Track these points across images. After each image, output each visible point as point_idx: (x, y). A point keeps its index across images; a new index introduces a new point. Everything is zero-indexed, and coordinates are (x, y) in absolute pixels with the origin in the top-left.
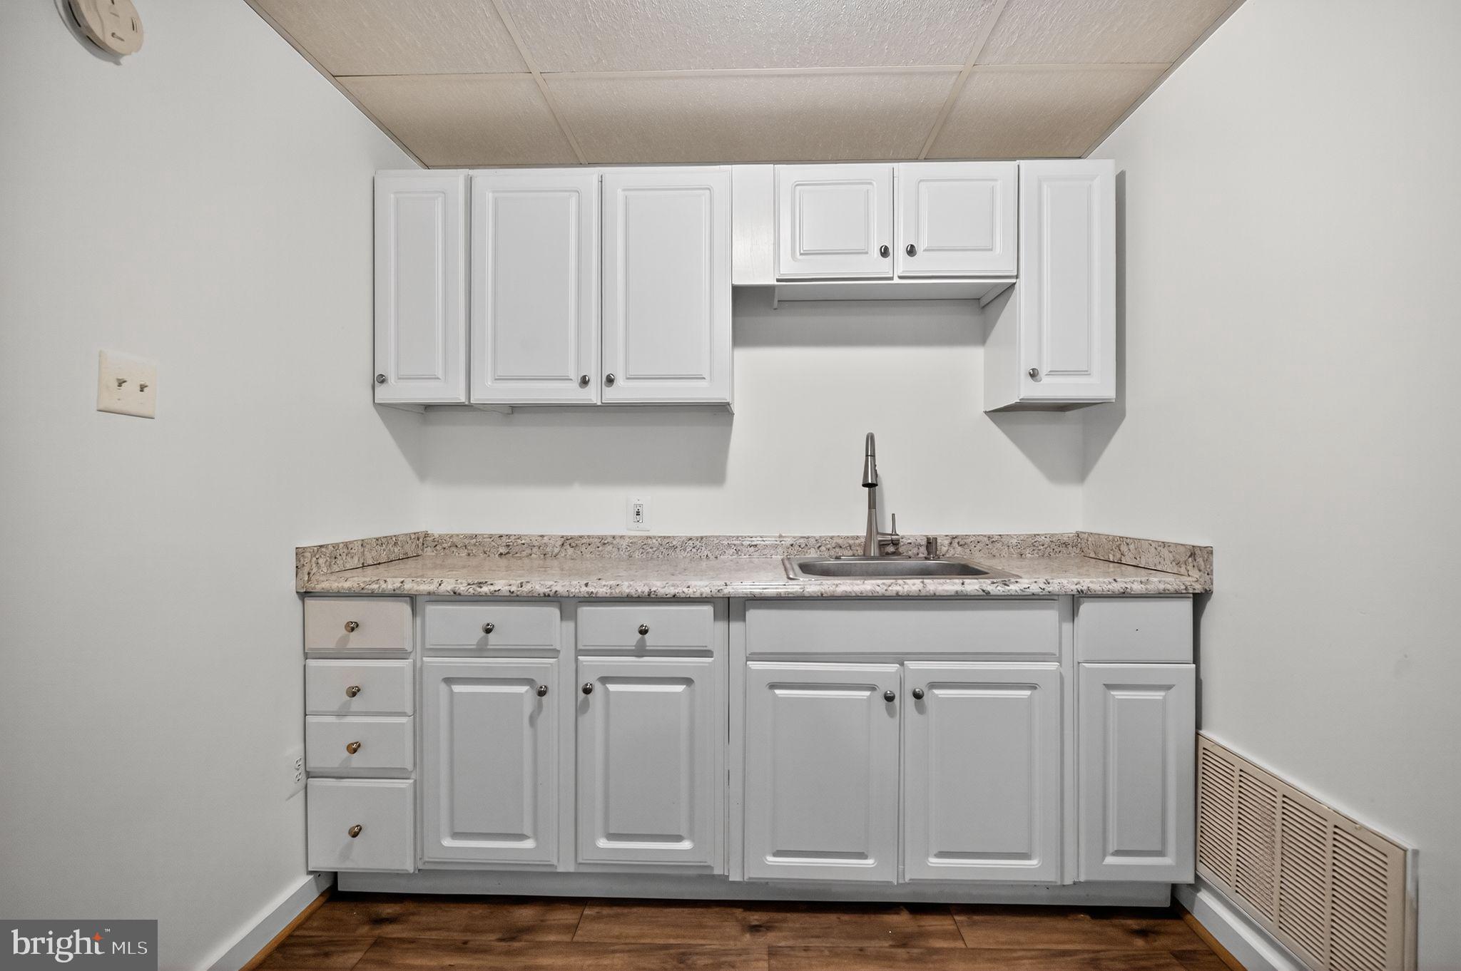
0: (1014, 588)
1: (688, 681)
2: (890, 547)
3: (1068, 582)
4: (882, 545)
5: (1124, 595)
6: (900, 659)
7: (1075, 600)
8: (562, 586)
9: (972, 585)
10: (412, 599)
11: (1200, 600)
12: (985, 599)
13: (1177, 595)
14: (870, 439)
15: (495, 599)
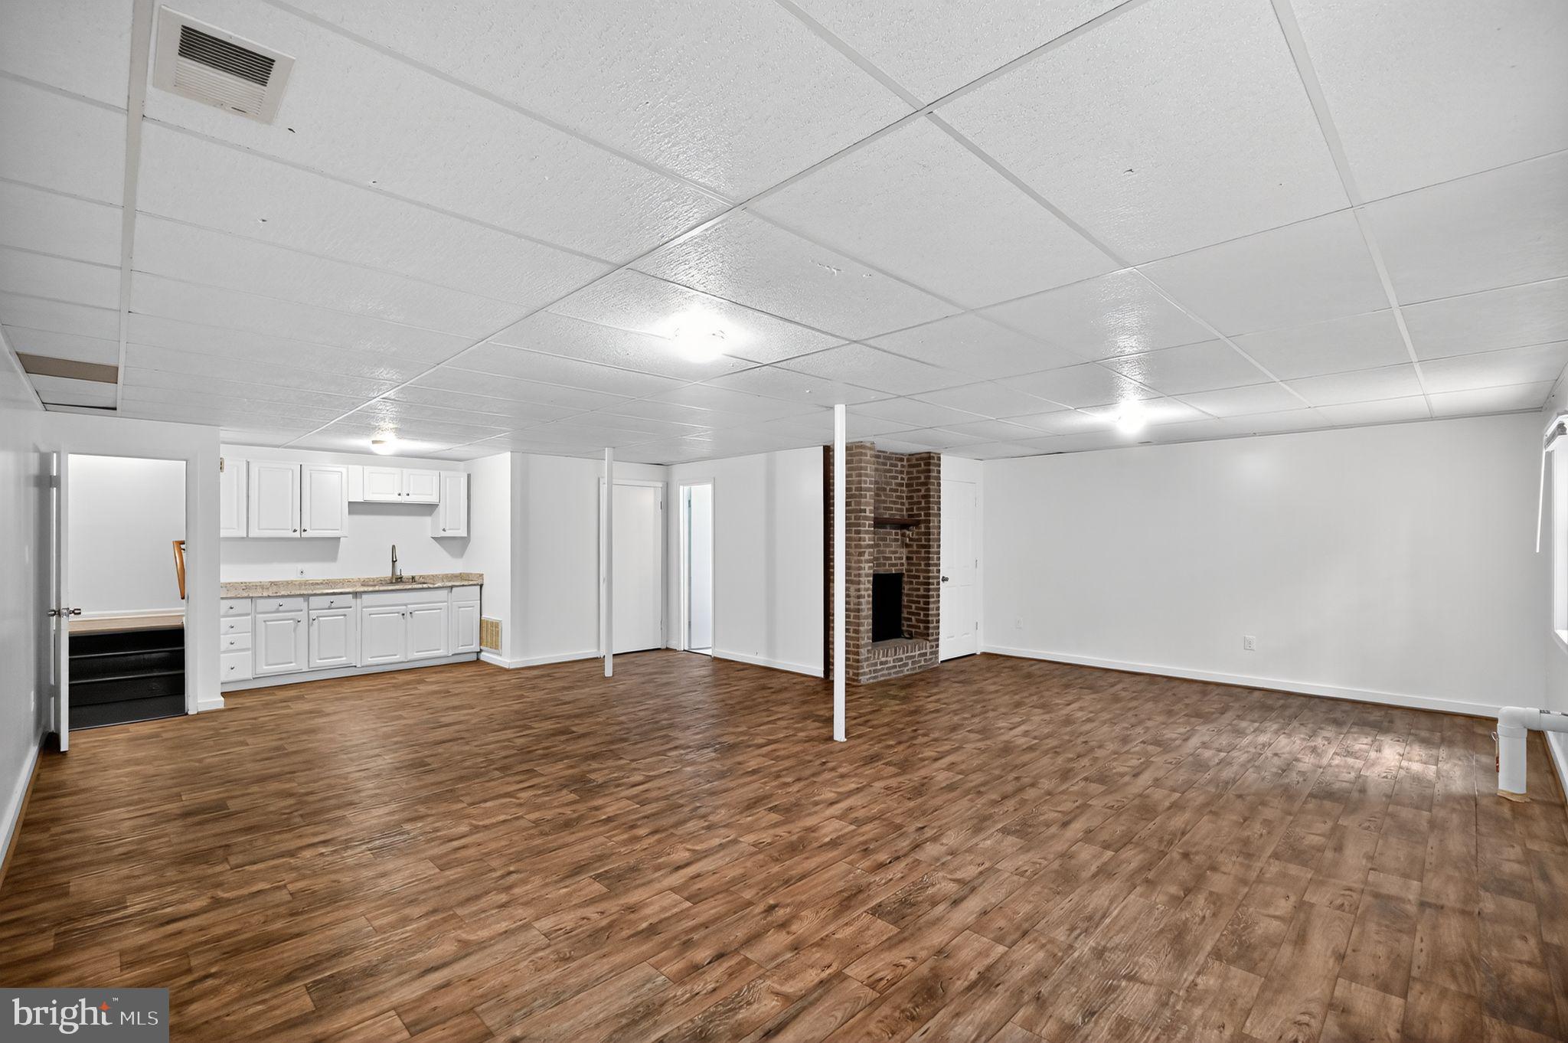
0: (436, 586)
1: (345, 615)
2: (399, 580)
3: (450, 584)
4: (397, 579)
5: (463, 586)
6: (406, 605)
7: (452, 587)
8: (305, 592)
9: (425, 586)
10: (252, 598)
11: (481, 586)
12: (429, 588)
13: (477, 585)
14: (394, 547)
15: (283, 596)
